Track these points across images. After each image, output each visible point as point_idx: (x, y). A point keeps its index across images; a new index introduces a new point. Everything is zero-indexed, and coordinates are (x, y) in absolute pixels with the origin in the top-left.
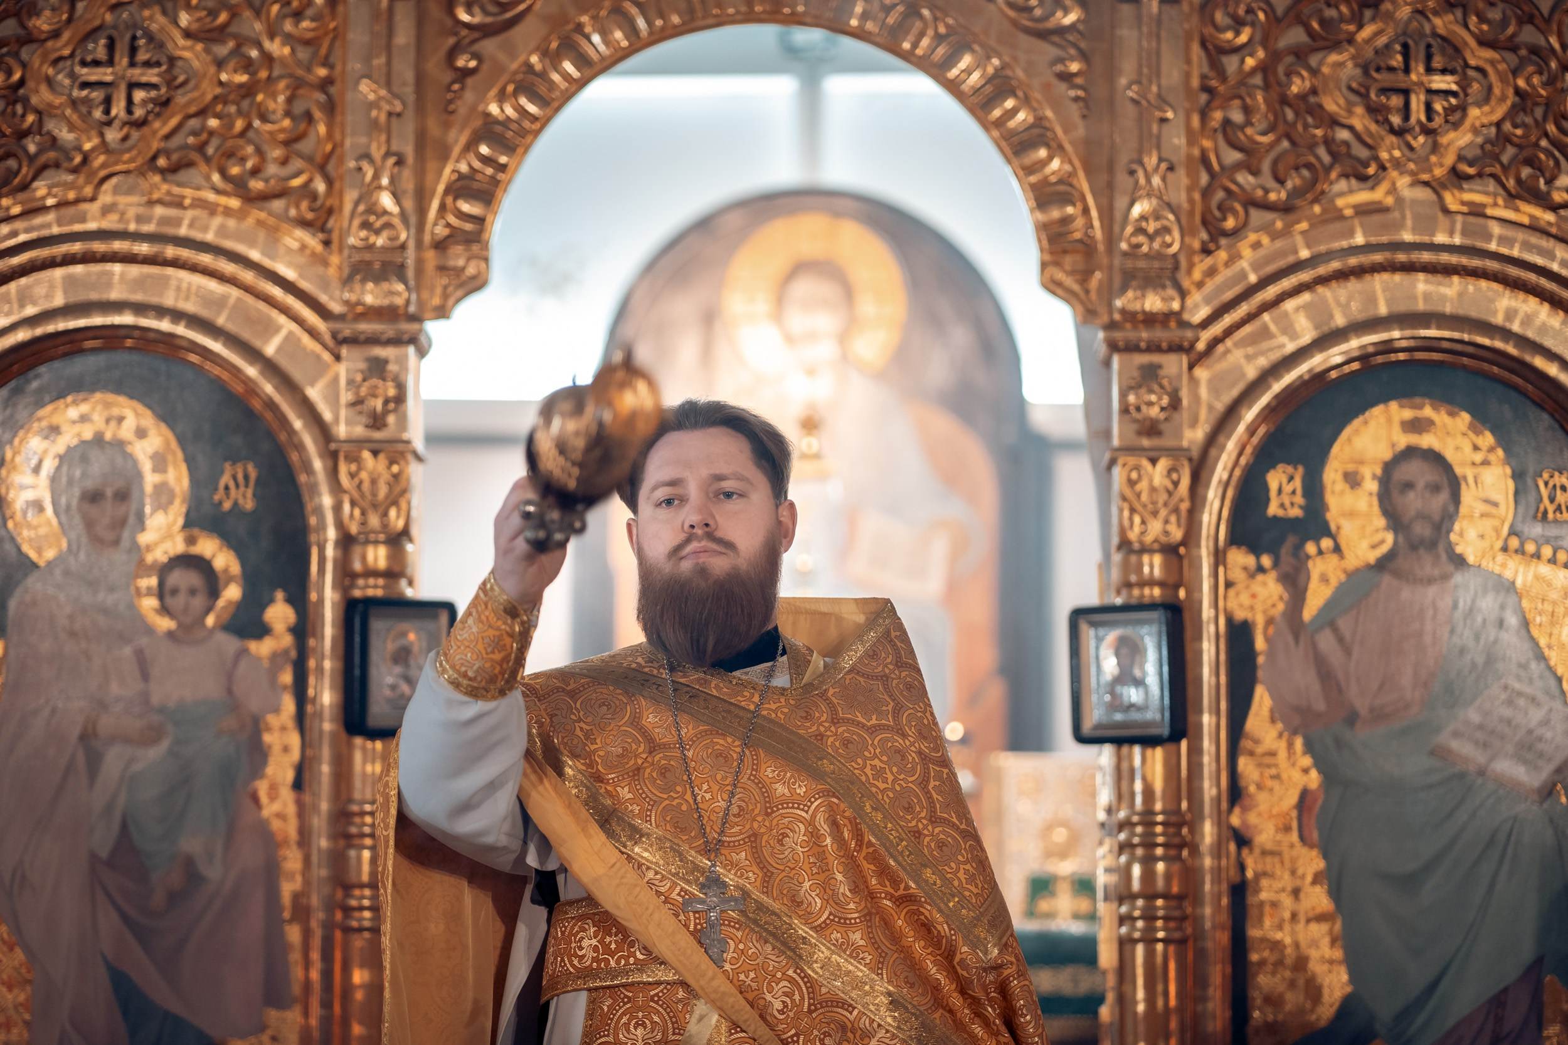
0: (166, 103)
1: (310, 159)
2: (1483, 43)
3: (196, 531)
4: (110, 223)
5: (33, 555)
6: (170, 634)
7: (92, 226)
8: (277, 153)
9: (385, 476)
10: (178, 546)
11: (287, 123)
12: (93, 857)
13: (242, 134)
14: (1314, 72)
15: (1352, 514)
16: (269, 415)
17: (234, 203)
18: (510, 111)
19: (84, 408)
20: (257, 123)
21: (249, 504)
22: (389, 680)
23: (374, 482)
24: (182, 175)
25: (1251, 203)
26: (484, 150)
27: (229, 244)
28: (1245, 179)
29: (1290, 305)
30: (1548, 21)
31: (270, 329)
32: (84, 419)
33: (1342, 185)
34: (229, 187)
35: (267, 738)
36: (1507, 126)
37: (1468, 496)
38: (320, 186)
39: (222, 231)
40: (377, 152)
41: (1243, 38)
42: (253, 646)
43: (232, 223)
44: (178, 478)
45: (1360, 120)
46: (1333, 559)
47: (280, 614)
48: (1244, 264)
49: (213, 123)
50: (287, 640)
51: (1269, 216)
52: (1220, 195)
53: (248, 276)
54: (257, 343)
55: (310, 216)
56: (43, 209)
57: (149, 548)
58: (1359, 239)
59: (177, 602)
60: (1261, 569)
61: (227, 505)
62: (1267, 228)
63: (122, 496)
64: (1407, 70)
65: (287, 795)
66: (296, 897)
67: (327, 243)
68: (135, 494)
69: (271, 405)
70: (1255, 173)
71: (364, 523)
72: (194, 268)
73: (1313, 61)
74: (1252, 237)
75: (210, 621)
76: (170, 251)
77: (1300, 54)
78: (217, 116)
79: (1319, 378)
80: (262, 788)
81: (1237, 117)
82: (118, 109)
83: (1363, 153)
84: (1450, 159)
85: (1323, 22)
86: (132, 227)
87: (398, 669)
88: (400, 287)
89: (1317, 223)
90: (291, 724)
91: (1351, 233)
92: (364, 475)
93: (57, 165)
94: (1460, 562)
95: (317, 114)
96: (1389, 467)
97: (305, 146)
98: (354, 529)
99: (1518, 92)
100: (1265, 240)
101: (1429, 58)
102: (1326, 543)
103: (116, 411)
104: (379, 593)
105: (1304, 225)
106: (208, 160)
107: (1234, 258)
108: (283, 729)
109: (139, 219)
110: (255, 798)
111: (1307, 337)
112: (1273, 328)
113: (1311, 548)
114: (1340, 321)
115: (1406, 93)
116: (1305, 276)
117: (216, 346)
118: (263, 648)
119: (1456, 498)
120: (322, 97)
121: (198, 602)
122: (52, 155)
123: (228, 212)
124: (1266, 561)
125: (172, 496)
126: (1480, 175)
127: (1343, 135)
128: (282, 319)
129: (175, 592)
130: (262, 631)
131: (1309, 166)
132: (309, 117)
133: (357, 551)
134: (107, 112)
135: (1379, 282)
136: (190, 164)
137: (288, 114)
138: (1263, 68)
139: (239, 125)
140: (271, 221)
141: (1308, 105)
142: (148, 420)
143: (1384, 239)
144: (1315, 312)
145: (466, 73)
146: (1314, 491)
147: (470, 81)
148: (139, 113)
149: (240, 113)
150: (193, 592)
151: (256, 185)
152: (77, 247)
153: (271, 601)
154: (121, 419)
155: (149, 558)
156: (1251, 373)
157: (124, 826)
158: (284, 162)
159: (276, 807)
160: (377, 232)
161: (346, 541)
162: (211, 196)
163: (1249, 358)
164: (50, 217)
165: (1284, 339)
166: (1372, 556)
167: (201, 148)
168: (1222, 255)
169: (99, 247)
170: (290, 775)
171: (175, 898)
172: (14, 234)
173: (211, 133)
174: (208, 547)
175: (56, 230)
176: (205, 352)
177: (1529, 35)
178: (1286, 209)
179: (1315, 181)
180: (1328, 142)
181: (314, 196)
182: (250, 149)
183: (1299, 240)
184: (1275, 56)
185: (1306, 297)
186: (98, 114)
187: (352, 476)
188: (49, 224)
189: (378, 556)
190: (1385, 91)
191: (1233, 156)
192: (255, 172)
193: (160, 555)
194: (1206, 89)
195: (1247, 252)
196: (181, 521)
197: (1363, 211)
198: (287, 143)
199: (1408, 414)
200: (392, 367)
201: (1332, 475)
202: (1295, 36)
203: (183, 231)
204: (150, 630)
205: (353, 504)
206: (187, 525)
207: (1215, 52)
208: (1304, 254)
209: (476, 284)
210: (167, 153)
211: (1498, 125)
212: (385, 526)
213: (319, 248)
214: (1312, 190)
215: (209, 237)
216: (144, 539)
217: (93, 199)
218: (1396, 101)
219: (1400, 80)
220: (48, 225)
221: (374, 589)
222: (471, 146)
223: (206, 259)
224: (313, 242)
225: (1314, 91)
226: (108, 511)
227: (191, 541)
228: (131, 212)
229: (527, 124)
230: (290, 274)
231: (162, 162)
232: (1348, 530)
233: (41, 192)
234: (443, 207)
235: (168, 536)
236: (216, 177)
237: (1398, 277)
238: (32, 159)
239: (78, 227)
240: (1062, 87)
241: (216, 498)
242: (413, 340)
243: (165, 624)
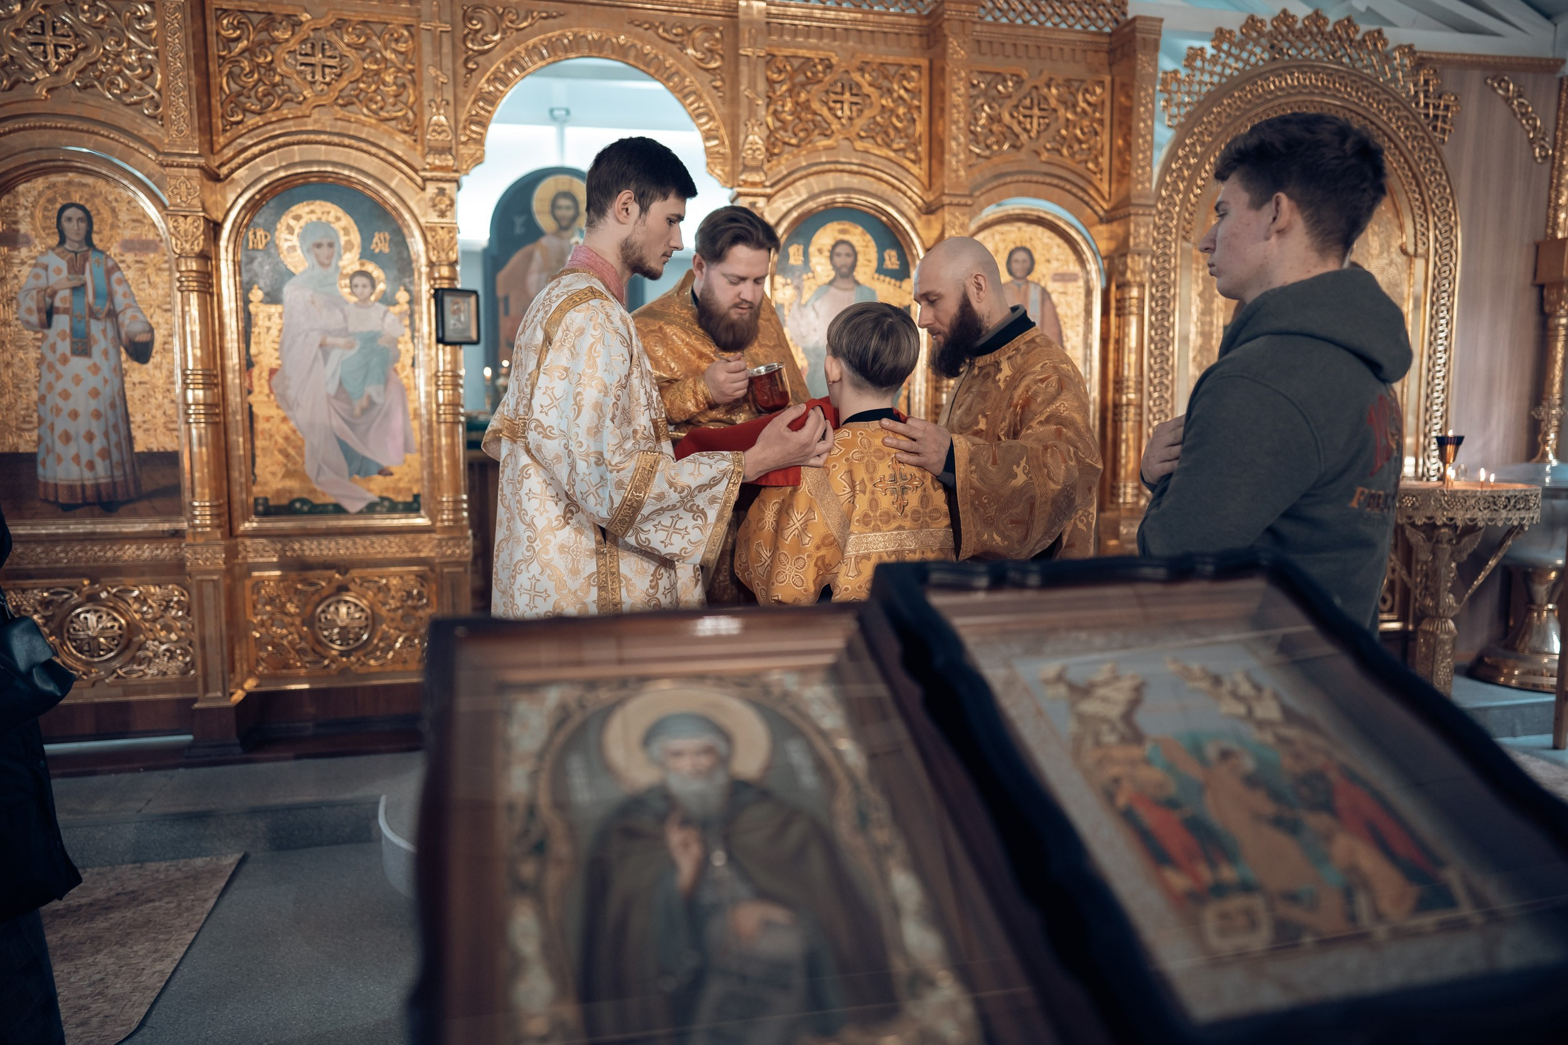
0: (340, 75)
1: (406, 104)
2: (871, 85)
3: (364, 261)
4: (317, 127)
5: (293, 270)
6: (356, 303)
7: (310, 128)
8: (391, 100)
9: (447, 237)
10: (357, 267)
11: (394, 88)
12: (328, 396)
13: (375, 91)
14: (808, 92)
15: (819, 264)
16: (394, 213)
17: (373, 121)
18: (492, 88)
19: (312, 207)
20: (382, 87)
21: (387, 250)
22: (452, 322)
23: (442, 240)
24: (350, 108)
25: (785, 143)
26: (481, 104)
27: (371, 139)
28: (782, 133)
29: (798, 184)
30: (893, 77)
31: (393, 176)
32: (312, 212)
33: (818, 138)
34: (371, 114)
35: (400, 346)
36: (879, 119)
37: (860, 258)
38: (411, 115)
39: (369, 133)
40: (439, 100)
41: (782, 77)
42: (392, 309)
43: (372, 131)
44: (356, 237)
45: (825, 112)
46: (813, 281)
47: (402, 296)
48: (782, 167)
49: (362, 85)
50: (406, 307)
51: (790, 148)
52: (773, 139)
53: (382, 154)
54: (387, 182)
55: (407, 128)
56: (286, 119)
57: (344, 267)
58: (824, 159)
59: (358, 290)
60: (786, 284)
61: (377, 251)
62: (791, 153)
63: (331, 245)
64: (842, 94)
65: (408, 370)
66: (415, 410)
67: (415, 141)
68: (336, 245)
69: (395, 209)
70: (786, 131)
71: (439, 257)
72: (357, 149)
73: (808, 88)
74: (786, 156)
75: (373, 298)
76: (347, 141)
77: (803, 85)
78: (364, 82)
79: (810, 211)
80: (399, 366)
81: (780, 109)
82: (318, 77)
83: (825, 125)
84: (857, 129)
85: (813, 73)
86: (328, 129)
87: (456, 317)
88: (450, 157)
89: (809, 153)
90: (409, 340)
91: (820, 157)
92: (438, 237)
93: (291, 100)
94: (857, 283)
95: (409, 84)
96: (834, 247)
97: (403, 98)
98: (434, 259)
99: (883, 106)
100: (791, 157)
101: (851, 89)
102: (810, 275)
103: (326, 209)
104: (446, 286)
105: (804, 153)
106: (360, 101)
107: (779, 163)
108: (406, 342)
109: (331, 126)
110: (395, 370)
111: (804, 196)
112: (793, 192)
113: (805, 277)
114: (816, 191)
115: (842, 102)
116: (804, 173)
117: (370, 182)
118: (397, 309)
119: (856, 260)
120: (409, 77)
121: (368, 290)
122: (289, 95)
123: (371, 126)
124: (789, 281)
125: (353, 246)
126: (867, 137)
127: (819, 118)
128: (397, 172)
129: (356, 286)
130: (395, 303)
131: (806, 130)
132: (404, 86)
133: (436, 269)
134: (313, 77)
135: (830, 176)
136: (352, 103)
137: (395, 83)
138: (790, 91)
139: (373, 87)
140: (391, 130)
141: (806, 106)
142: (340, 212)
143: (833, 159)
144: (809, 186)
145: (473, 70)
146: (806, 254)
147: (474, 74)
148: (328, 79)
149: (374, 82)
150: (364, 286)
151: (383, 114)
152: (304, 137)
153: (398, 290)
154: (328, 213)
155: (345, 272)
156: (784, 209)
157: (341, 384)
158: (394, 105)
159: (405, 374)
160: (439, 133)
161: (431, 264)
162: (363, 118)
163: (784, 203)
164: (291, 123)
165: (795, 197)
166: (827, 280)
167: (357, 96)
168: (774, 162)
169: (312, 137)
170: (410, 362)
171: (364, 411)
172: (274, 130)
173: (361, 90)
174: (370, 267)
175: (293, 129)
176: (365, 185)
177: (886, 84)
178: (798, 146)
179: (808, 136)
180: (813, 121)
181: (408, 120)
182: (379, 98)
183: (802, 158)
184: (794, 86)
185: (803, 181)
186: (309, 78)
187: (433, 237)
188: (291, 126)
189: (445, 271)
190: (835, 102)
191: (778, 124)
192: (382, 108)
193: (349, 270)
194: (769, 97)
195: (783, 161)
196: (358, 256)
197: (827, 148)
198: (396, 96)
199: (840, 227)
200: (448, 192)
201: (812, 249)
202: (801, 78)
203: (351, 133)
204: (347, 303)
205: (434, 249)
206: (360, 258)
207: (771, 82)
208: (804, 164)
209: (479, 161)
210: (343, 98)
211: (874, 117)
212: (448, 258)
213: (412, 143)
214: (808, 139)
215: (363, 136)
216: (341, 264)
217: (309, 116)
218: (839, 105)
219: (839, 98)
220: (289, 127)
221: (445, 285)
222: (475, 102)
223: (363, 145)
224: (409, 139)
225: (808, 101)
226: (324, 251)
227: (362, 265)
228: (328, 123)
229: (498, 94)
230: (399, 153)
231: (340, 101)
232: (819, 269)
233: (285, 111)
234: (465, 128)
235: (353, 263)
236: (365, 110)
237: (838, 174)
238: (280, 97)
239: (303, 128)
240: (714, 92)
241: (373, 247)
242: (457, 181)
243: (354, 299)
